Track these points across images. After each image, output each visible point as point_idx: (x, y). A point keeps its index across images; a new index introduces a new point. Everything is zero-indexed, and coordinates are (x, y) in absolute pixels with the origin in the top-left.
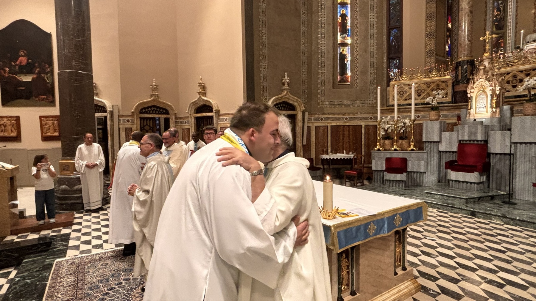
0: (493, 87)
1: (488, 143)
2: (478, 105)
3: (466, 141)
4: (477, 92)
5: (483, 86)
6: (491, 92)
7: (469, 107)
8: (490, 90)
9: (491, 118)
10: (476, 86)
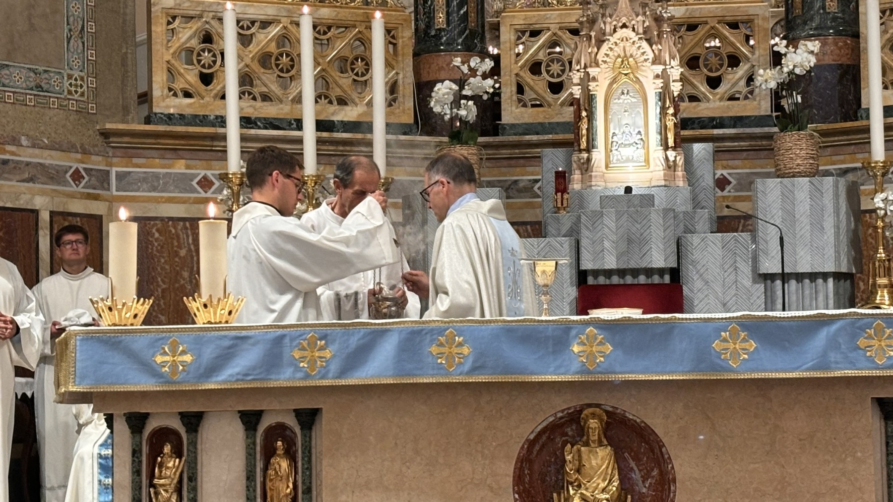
0: (665, 64)
1: (683, 280)
2: (617, 132)
3: (608, 273)
4: (608, 82)
5: (631, 59)
6: (659, 82)
7: (584, 139)
8: (657, 76)
9: (665, 186)
10: (607, 55)
